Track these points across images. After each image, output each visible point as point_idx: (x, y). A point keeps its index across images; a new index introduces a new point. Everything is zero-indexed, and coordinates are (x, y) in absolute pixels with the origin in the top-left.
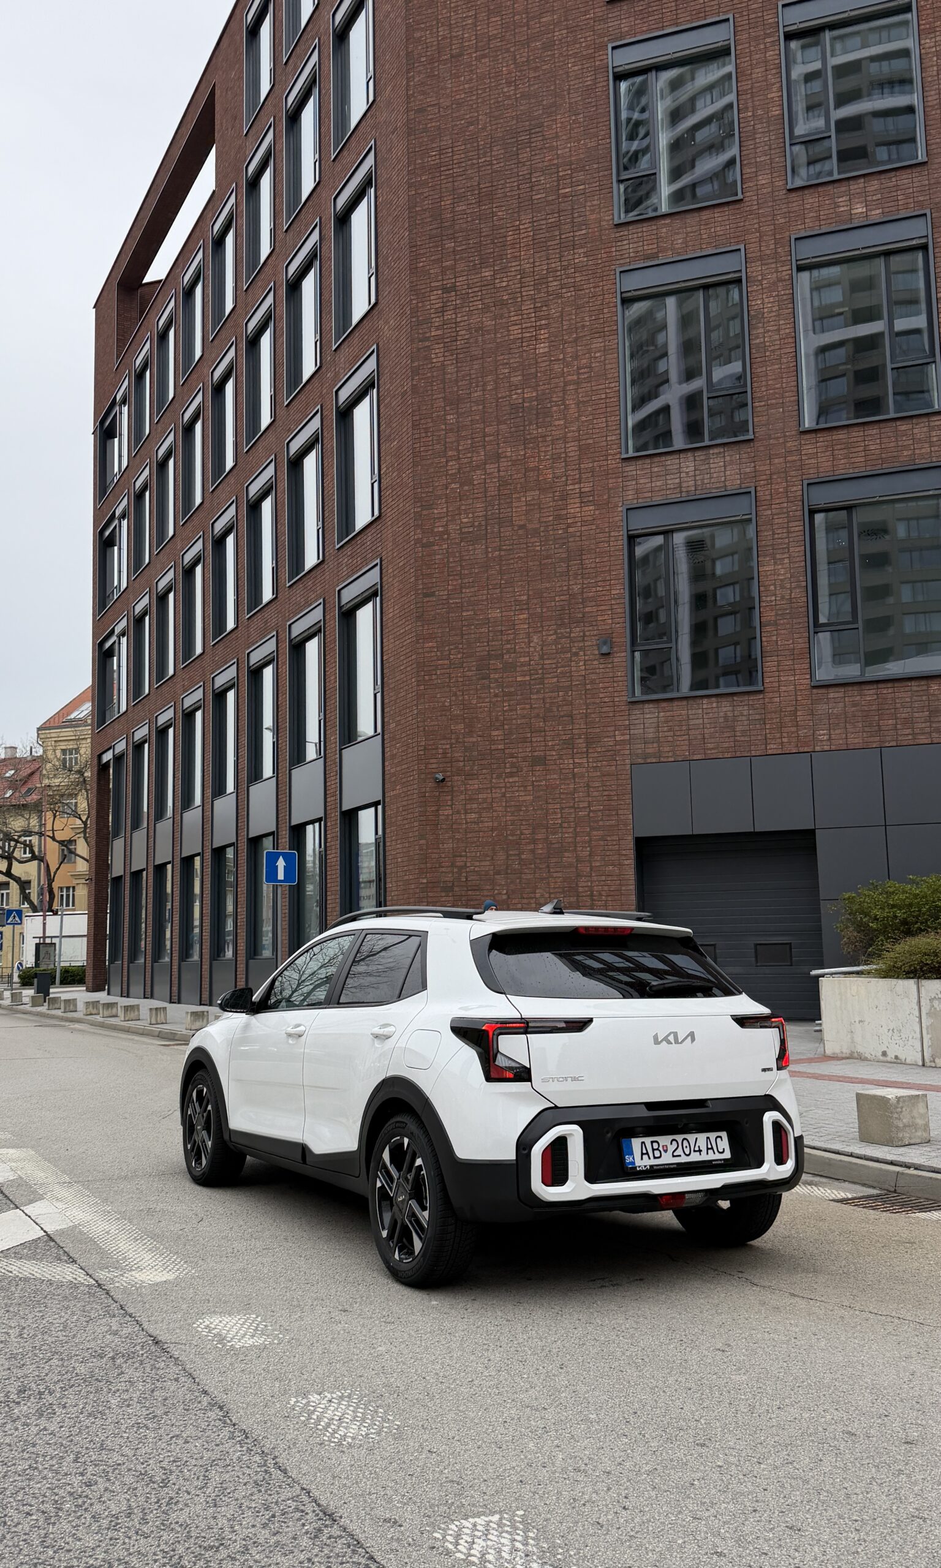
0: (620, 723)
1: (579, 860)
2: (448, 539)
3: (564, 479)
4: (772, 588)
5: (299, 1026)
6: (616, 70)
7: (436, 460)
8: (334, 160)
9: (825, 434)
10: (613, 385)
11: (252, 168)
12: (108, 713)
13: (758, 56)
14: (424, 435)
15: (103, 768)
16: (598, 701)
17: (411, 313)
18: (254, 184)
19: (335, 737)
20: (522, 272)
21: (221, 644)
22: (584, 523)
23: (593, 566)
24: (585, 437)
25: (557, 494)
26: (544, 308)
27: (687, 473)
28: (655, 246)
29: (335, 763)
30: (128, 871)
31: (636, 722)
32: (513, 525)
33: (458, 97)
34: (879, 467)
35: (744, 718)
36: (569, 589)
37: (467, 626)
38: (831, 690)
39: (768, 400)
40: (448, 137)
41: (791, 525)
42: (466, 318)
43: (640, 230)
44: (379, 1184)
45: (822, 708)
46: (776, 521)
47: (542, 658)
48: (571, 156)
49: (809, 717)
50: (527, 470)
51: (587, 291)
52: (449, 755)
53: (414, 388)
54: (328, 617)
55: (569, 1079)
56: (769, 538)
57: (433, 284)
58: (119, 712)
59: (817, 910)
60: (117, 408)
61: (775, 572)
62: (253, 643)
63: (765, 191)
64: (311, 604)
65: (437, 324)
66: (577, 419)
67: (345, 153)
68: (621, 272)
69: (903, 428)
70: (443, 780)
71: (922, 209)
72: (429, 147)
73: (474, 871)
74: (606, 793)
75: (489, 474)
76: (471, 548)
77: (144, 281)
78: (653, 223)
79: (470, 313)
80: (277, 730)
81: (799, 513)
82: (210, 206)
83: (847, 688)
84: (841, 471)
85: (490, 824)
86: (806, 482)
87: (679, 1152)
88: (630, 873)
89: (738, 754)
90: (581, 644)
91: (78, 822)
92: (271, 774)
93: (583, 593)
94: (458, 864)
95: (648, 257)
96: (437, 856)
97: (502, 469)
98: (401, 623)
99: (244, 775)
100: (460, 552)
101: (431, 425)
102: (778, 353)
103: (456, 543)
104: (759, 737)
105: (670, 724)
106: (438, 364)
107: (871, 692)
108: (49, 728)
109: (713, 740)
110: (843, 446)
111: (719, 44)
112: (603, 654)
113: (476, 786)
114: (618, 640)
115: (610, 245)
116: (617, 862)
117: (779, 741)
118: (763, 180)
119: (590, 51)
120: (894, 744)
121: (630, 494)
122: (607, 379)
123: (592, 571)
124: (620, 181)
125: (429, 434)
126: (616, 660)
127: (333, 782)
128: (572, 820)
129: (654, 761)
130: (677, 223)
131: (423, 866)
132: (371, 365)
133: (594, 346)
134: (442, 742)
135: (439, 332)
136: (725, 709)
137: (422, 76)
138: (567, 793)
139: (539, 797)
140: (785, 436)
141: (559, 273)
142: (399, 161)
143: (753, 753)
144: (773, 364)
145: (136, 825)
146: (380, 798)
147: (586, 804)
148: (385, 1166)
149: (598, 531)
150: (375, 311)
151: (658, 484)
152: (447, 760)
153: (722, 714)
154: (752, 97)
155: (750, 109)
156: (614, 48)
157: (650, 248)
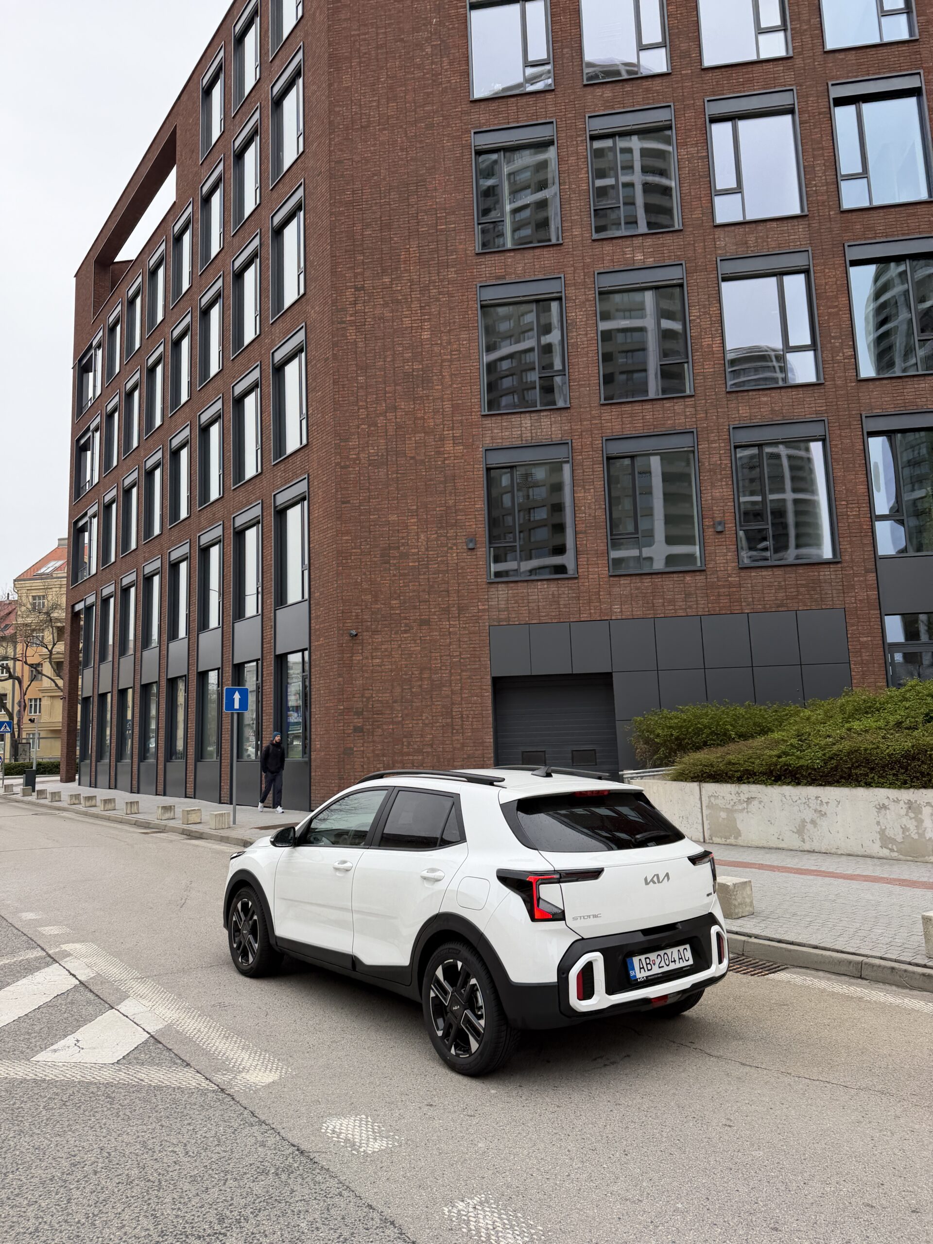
0: (482, 597)
1: (453, 692)
2: (359, 463)
3: (442, 426)
4: (583, 508)
5: (344, 862)
6: (477, 148)
7: (351, 408)
8: (272, 190)
9: (617, 406)
10: (475, 364)
11: (205, 189)
12: (80, 574)
13: (572, 149)
14: (341, 389)
15: (75, 616)
16: (466, 581)
17: (332, 303)
18: (206, 200)
19: (271, 600)
20: (411, 281)
21: (177, 528)
22: (456, 458)
23: (463, 487)
24: (456, 399)
25: (437, 436)
26: (427, 307)
27: (526, 428)
28: (503, 270)
29: (271, 619)
30: (96, 693)
31: (493, 596)
32: (406, 456)
33: (366, 155)
34: (652, 430)
35: (565, 596)
36: (446, 503)
37: (374, 525)
38: (622, 578)
39: (579, 381)
40: (359, 183)
41: (595, 466)
42: (372, 310)
43: (493, 259)
44: (432, 994)
45: (616, 590)
46: (585, 464)
47: (427, 550)
48: (445, 204)
49: (608, 596)
50: (416, 418)
51: (457, 298)
52: (360, 617)
53: (335, 357)
54: (265, 514)
55: (592, 917)
56: (581, 474)
57: (348, 284)
58: (89, 574)
59: (614, 728)
60: (93, 351)
61: (585, 498)
62: (203, 529)
63: (577, 239)
64: (251, 503)
65: (351, 312)
66: (451, 386)
67: (280, 185)
68: (480, 287)
69: (668, 405)
70: (356, 635)
71: (679, 260)
72: (345, 188)
73: (378, 700)
74: (473, 646)
75: (389, 420)
76: (376, 471)
77: (115, 261)
78: (502, 254)
79: (374, 307)
80: (222, 594)
81: (600, 459)
82: (172, 213)
83: (632, 578)
84: (627, 432)
85: (390, 667)
86: (604, 439)
87: (663, 964)
88: (489, 702)
89: (562, 620)
90: (455, 541)
91: (45, 650)
92: (216, 625)
93: (455, 505)
94: (366, 695)
95: (498, 278)
96: (351, 689)
97: (398, 417)
98: (323, 521)
99: (195, 625)
100: (368, 473)
101: (347, 382)
102: (586, 350)
103: (366, 467)
104: (575, 609)
105: (516, 598)
106: (351, 341)
107: (648, 580)
108: (24, 580)
109: (545, 610)
110: (628, 416)
111: (546, 138)
112: (470, 549)
113: (380, 640)
114: (480, 539)
115: (472, 267)
116: (480, 695)
117: (588, 612)
118: (576, 232)
119: (458, 134)
120: (663, 615)
121: (488, 440)
122: (471, 360)
123: (461, 491)
124: (479, 224)
125: (346, 389)
126: (478, 553)
127: (269, 633)
128: (448, 664)
129: (505, 623)
130: (518, 256)
131: (341, 697)
132: (300, 337)
133: (462, 336)
134: (356, 607)
135: (353, 318)
136: (553, 589)
137: (340, 138)
138: (445, 646)
139: (425, 648)
140: (591, 406)
141: (437, 284)
142: (323, 196)
143: (572, 620)
144: (582, 357)
145: (103, 658)
146: (307, 646)
147: (458, 653)
148: (438, 981)
149: (466, 464)
150: (303, 300)
151: (507, 433)
152: (359, 620)
153: (550, 593)
154: (569, 176)
155: (567, 184)
156: (475, 133)
157: (500, 272)
